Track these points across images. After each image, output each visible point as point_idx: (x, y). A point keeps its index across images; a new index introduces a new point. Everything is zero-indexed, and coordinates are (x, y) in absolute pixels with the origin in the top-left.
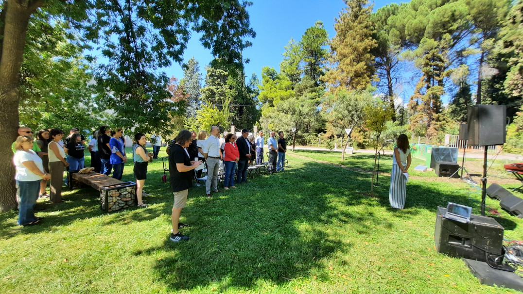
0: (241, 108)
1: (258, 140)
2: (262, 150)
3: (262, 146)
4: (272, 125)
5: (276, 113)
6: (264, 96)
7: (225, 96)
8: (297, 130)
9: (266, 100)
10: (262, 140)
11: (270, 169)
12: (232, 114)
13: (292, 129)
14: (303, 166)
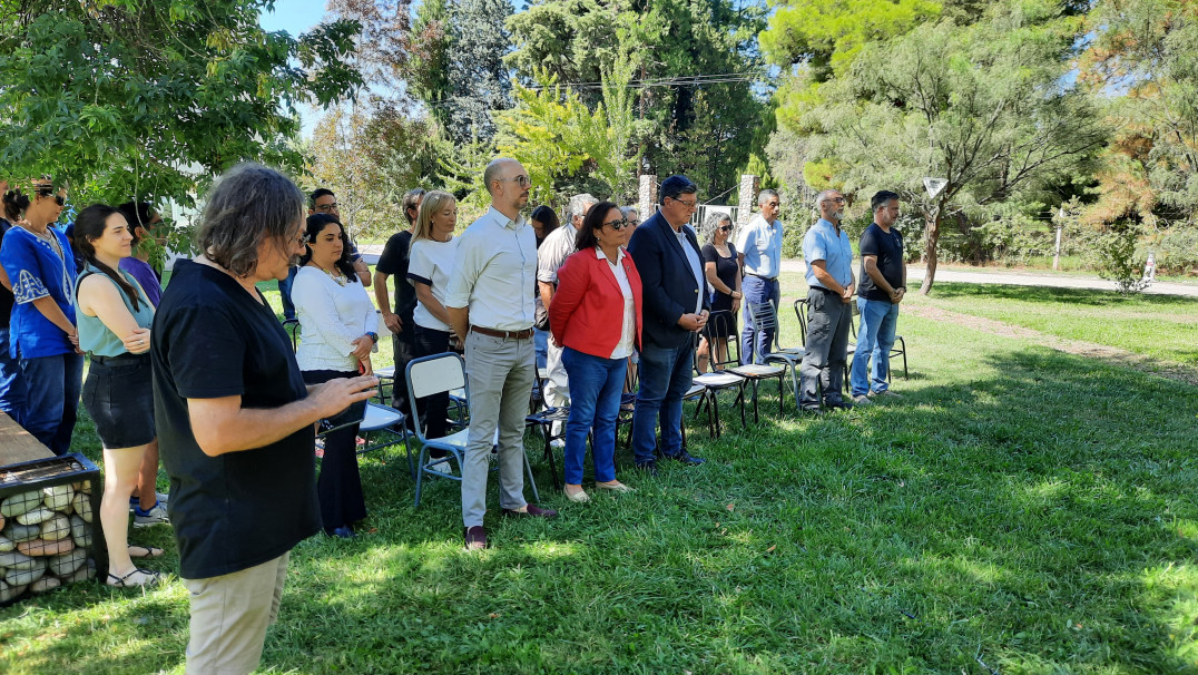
0: (683, 97)
1: (752, 237)
2: (770, 288)
3: (774, 265)
4: (825, 167)
5: (847, 109)
6: (790, 32)
7: (616, 41)
8: (952, 188)
9: (797, 49)
10: (775, 238)
11: (811, 387)
12: (643, 126)
13: (927, 182)
14: (988, 373)
